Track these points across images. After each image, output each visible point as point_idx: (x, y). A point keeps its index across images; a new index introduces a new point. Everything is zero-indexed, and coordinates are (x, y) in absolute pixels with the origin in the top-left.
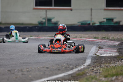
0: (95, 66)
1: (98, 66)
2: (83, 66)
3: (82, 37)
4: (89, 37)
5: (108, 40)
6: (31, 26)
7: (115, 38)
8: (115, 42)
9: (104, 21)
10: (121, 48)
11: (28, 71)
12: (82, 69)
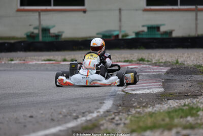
1: (123, 113)
2: (98, 112)
5: (149, 65)
6: (12, 41)
7: (161, 61)
8: (161, 68)
9: (143, 31)
10: (171, 78)
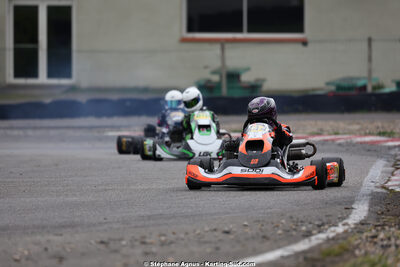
0: (383, 226)
2: (344, 225)
3: (341, 132)
4: (363, 132)
11: (163, 244)
12: (338, 234)
